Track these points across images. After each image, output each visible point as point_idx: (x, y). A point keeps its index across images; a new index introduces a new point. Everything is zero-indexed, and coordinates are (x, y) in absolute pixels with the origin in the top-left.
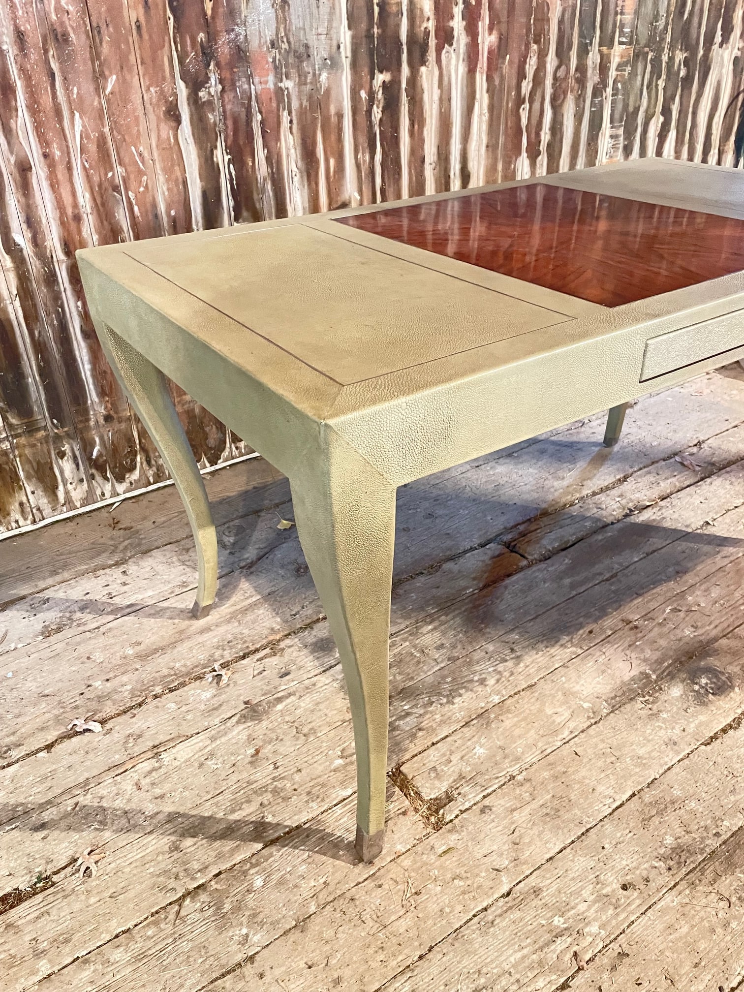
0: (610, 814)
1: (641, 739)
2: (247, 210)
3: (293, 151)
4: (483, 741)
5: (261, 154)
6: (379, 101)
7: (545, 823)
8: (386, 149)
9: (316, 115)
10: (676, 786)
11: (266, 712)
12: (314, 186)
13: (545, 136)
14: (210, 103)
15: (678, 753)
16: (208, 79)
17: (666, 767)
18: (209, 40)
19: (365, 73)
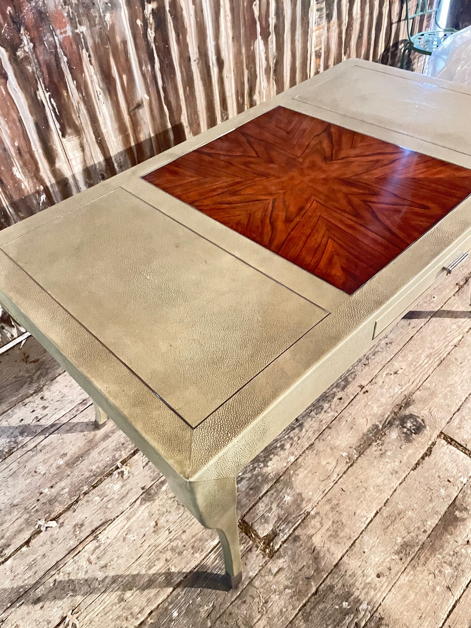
0: (366, 528)
1: (378, 472)
2: (70, 127)
3: (95, 77)
4: (288, 491)
5: (71, 85)
6: (151, 25)
7: (331, 541)
8: (162, 58)
9: (107, 47)
10: (400, 503)
11: (156, 493)
12: (115, 98)
13: (272, 21)
14: (26, 58)
15: (399, 479)
16: (22, 40)
17: (393, 490)
18: (16, 12)
19: (137, 7)
